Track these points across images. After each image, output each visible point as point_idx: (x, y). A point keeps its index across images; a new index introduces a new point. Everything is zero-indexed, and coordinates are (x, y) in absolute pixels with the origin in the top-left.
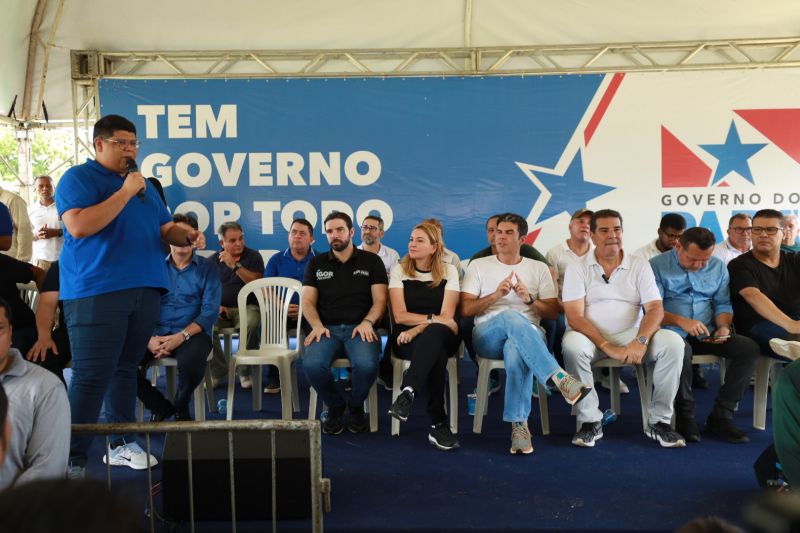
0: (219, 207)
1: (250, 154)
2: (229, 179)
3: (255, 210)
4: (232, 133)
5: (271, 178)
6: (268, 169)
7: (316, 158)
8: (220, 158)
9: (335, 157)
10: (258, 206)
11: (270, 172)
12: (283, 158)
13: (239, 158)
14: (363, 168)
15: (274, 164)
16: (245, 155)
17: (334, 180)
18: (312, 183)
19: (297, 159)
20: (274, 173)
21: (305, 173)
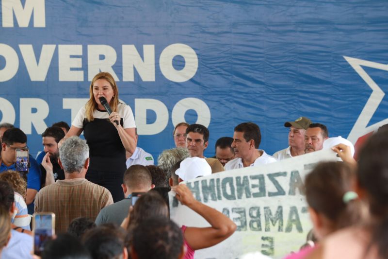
0: (26, 103)
1: (60, 46)
2: (38, 73)
3: (65, 107)
4: (40, 22)
5: (82, 73)
6: (78, 63)
7: (129, 51)
8: (27, 50)
9: (149, 50)
10: (68, 103)
11: (80, 66)
12: (94, 50)
13: (48, 50)
14: (179, 63)
15: (84, 57)
16: (54, 46)
17: (148, 76)
18: (124, 80)
19: (109, 52)
20: (85, 68)
21: (118, 67)
